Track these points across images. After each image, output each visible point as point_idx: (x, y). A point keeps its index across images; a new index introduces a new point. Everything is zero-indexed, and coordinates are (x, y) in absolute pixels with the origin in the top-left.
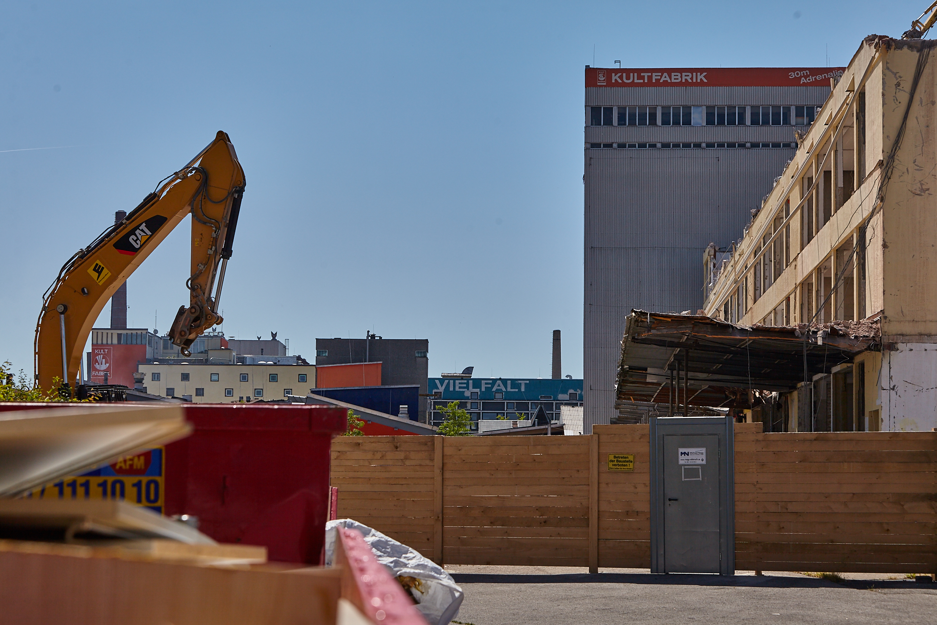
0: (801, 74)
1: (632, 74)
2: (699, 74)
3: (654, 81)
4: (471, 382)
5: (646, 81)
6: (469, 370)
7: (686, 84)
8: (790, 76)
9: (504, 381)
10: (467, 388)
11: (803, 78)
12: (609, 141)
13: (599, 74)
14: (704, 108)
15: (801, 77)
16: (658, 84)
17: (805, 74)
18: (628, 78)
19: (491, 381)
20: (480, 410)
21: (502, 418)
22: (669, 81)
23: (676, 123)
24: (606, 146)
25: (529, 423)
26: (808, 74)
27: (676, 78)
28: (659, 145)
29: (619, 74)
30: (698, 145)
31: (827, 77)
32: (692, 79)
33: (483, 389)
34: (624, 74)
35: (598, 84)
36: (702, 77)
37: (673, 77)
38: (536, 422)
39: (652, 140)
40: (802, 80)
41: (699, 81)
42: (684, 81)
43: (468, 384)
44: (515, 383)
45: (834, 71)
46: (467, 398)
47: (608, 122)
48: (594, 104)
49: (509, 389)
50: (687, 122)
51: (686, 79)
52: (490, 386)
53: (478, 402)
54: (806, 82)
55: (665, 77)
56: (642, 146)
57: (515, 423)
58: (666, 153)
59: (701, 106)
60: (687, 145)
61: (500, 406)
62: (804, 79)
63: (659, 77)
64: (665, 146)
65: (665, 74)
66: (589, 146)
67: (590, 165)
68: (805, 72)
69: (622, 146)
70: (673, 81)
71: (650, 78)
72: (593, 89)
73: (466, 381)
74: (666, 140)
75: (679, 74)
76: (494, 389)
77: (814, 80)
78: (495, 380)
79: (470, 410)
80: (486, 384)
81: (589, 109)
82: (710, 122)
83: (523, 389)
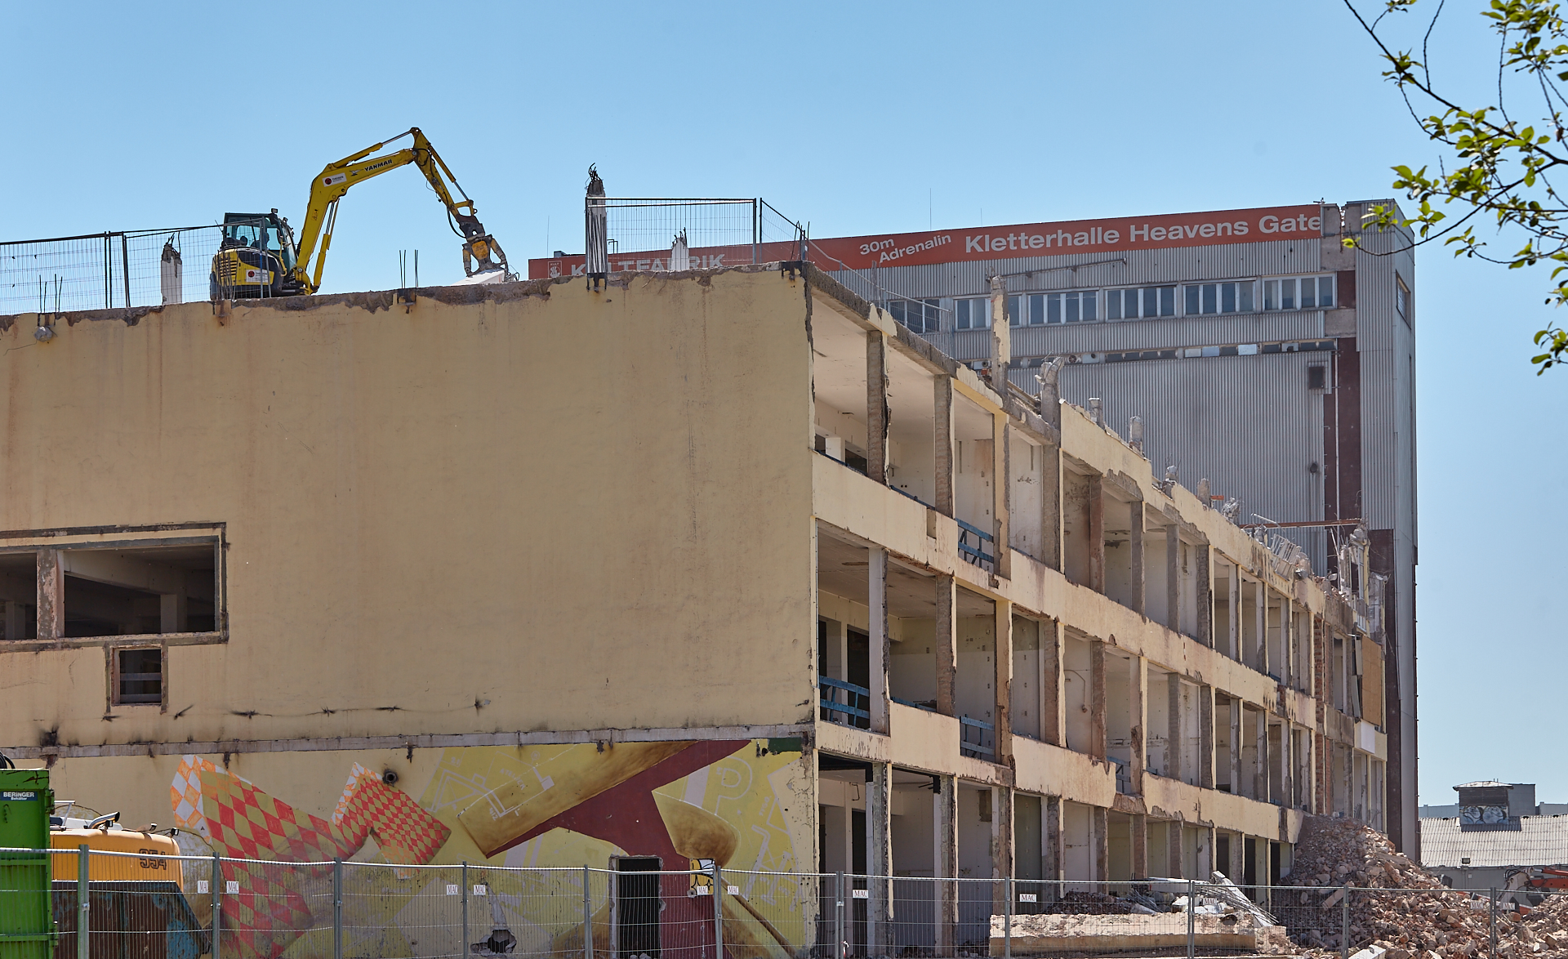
0: (880, 245)
2: (712, 257)
8: (862, 250)
11: (883, 253)
13: (551, 267)
15: (880, 251)
17: (888, 246)
26: (893, 245)
31: (923, 249)
36: (718, 261)
40: (882, 256)
45: (935, 238)
54: (889, 259)
62: (886, 255)
68: (886, 242)
77: (902, 256)
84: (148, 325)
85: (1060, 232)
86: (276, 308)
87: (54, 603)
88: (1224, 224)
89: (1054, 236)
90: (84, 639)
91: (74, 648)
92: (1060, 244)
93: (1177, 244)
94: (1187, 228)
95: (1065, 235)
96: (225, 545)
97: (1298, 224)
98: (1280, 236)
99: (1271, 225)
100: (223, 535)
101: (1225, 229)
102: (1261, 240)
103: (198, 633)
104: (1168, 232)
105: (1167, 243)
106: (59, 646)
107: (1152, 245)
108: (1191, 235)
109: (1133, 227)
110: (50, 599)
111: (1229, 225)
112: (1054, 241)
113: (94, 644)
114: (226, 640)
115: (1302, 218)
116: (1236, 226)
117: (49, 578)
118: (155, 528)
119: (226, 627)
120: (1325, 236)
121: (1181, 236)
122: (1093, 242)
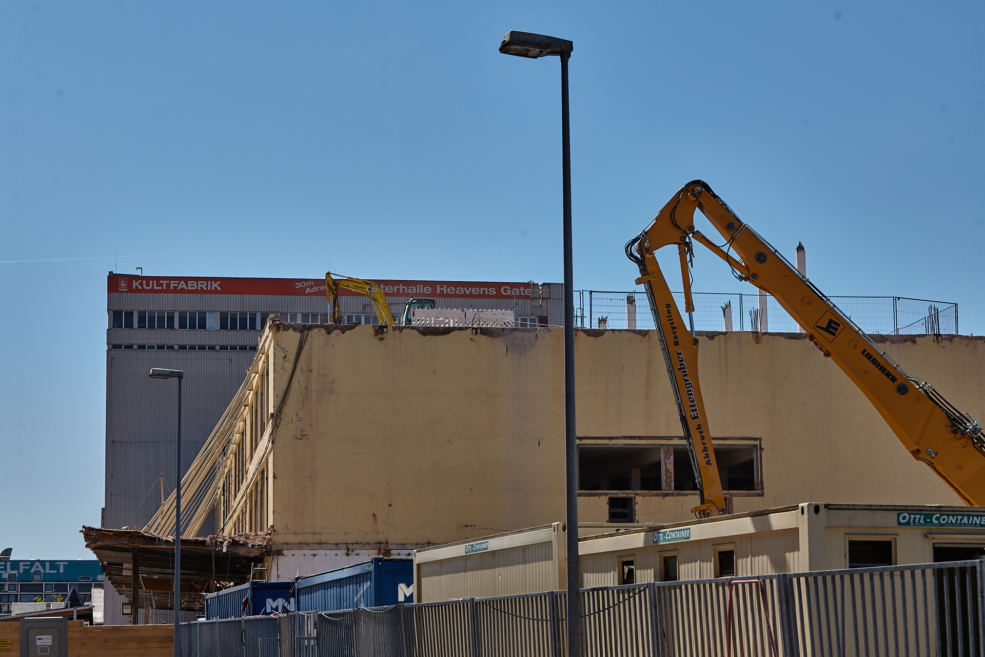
0: (306, 284)
1: (151, 282)
3: (172, 288)
4: (9, 564)
5: (165, 288)
6: (8, 552)
7: (202, 291)
8: (296, 286)
9: (43, 563)
10: (5, 569)
11: (308, 288)
12: (129, 342)
13: (121, 280)
14: (218, 313)
15: (306, 287)
16: (175, 291)
17: (310, 285)
18: (148, 285)
19: (29, 563)
20: (17, 592)
21: (39, 600)
22: (186, 288)
23: (193, 326)
24: (126, 347)
25: (63, 604)
26: (313, 284)
27: (192, 286)
28: (176, 347)
29: (140, 281)
30: (212, 348)
32: (207, 287)
33: (21, 571)
34: (144, 282)
35: (120, 290)
36: (216, 285)
37: (190, 285)
38: (69, 604)
39: (170, 342)
40: (308, 290)
41: (213, 289)
42: (199, 288)
43: (5, 566)
44: (53, 564)
46: (5, 580)
47: (129, 325)
48: (116, 308)
49: (48, 571)
50: (203, 326)
51: (201, 287)
52: (28, 567)
53: (15, 584)
54: (311, 292)
55: (182, 285)
56: (161, 347)
57: (48, 606)
58: (183, 354)
59: (216, 311)
60: (202, 348)
61: (39, 588)
63: (177, 285)
64: (183, 347)
65: (182, 282)
66: (111, 347)
67: (112, 364)
68: (310, 283)
69: (141, 347)
70: (190, 288)
71: (168, 285)
72: (115, 295)
73: (3, 563)
74: (183, 343)
75: (195, 283)
76: (32, 571)
77: (318, 290)
78: (33, 562)
79: (7, 592)
80: (24, 565)
81: (112, 313)
82: (223, 326)
83: (62, 571)
84: (719, 340)
85: (401, 285)
86: (784, 338)
87: (673, 473)
88: (484, 289)
89: (398, 287)
90: (689, 492)
91: (684, 496)
92: (401, 291)
93: (460, 296)
94: (465, 288)
95: (404, 287)
96: (761, 449)
97: (520, 291)
98: (511, 297)
99: (507, 291)
100: (760, 444)
101: (484, 291)
102: (502, 298)
103: (748, 491)
104: (456, 290)
105: (455, 296)
106: (676, 494)
107: (448, 295)
108: (468, 293)
109: (438, 286)
110: (670, 471)
111: (486, 289)
112: (399, 290)
113: (694, 494)
114: (763, 495)
115: (522, 289)
116: (490, 290)
117: (669, 460)
118: (725, 439)
119: (762, 489)
120: (533, 298)
121: (462, 293)
122: (418, 292)
